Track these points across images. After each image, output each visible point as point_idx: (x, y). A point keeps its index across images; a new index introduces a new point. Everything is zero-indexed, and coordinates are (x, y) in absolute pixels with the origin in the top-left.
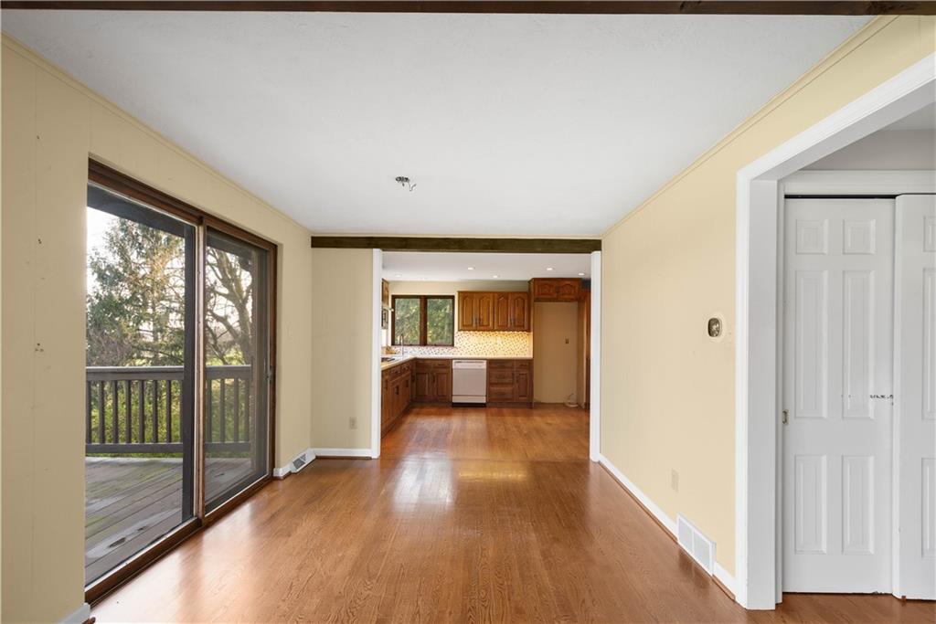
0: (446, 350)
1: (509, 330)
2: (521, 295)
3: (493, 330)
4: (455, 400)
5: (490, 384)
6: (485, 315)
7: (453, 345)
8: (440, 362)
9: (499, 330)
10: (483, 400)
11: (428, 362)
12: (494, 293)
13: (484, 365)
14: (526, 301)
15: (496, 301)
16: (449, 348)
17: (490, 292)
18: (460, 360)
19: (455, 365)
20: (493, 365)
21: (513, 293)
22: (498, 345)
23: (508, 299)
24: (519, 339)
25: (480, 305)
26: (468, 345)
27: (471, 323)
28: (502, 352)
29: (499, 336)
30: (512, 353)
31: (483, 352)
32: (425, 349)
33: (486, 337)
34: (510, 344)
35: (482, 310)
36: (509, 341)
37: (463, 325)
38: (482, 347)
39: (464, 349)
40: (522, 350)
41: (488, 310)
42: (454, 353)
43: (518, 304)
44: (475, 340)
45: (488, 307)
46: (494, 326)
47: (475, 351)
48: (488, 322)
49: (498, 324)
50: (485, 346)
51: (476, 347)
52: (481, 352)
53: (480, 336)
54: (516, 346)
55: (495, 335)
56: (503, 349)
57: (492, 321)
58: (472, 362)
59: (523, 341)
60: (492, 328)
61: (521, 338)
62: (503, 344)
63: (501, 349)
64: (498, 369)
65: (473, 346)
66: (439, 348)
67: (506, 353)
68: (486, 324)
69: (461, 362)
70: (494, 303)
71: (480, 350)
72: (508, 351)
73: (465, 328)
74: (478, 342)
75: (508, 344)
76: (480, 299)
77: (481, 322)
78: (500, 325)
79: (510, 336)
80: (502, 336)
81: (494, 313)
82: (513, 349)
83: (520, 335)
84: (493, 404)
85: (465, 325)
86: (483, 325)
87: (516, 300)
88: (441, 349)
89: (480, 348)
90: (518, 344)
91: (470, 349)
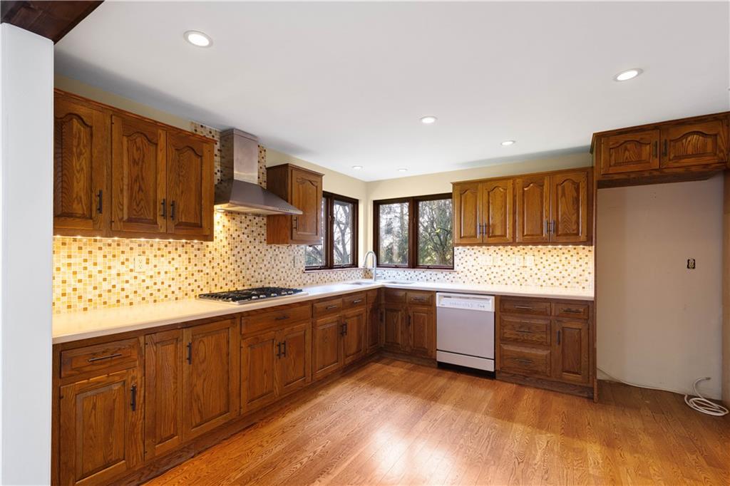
0: (440, 275)
1: (545, 243)
2: (571, 176)
3: (514, 243)
4: (442, 358)
5: (500, 339)
6: (499, 218)
7: (453, 269)
8: (420, 295)
9: (525, 243)
10: (489, 366)
12: (514, 178)
13: (489, 306)
14: (583, 185)
15: (519, 192)
16: (445, 272)
18: (452, 293)
19: (441, 302)
20: (507, 306)
21: (552, 174)
22: (528, 269)
23: (543, 186)
24: (569, 258)
25: (489, 202)
26: (475, 268)
27: (473, 231)
28: (536, 281)
29: (531, 253)
30: (557, 283)
31: (501, 279)
32: (412, 273)
33: (505, 255)
34: (551, 267)
35: (493, 210)
36: (549, 262)
37: (461, 238)
38: (498, 271)
39: (469, 274)
40: (576, 280)
41: (503, 209)
42: (453, 280)
43: (564, 194)
44: (486, 261)
45: (503, 204)
46: (514, 237)
47: (487, 278)
48: (503, 230)
49: (523, 232)
50: (504, 271)
51: (489, 272)
52: (497, 280)
53: (495, 254)
54: (564, 272)
55: (522, 252)
56: (538, 276)
57: (511, 227)
58: (468, 298)
59: (580, 263)
60: (511, 240)
61: (575, 258)
62: (538, 267)
63: (534, 276)
64: (517, 315)
65: (483, 270)
66: (430, 272)
67: (544, 284)
68: (499, 234)
69: (450, 297)
70: (514, 196)
71: (495, 277)
72: (547, 281)
73: (464, 241)
74: (491, 264)
75: (547, 267)
76: (489, 192)
77: (491, 231)
78: (527, 235)
79: (551, 253)
80: (536, 253)
81: (514, 213)
82: (559, 276)
83: (573, 252)
84: (508, 375)
85: (463, 237)
86: (495, 236)
87: (560, 188)
88: (435, 273)
89: (495, 273)
90: (570, 268)
91: (478, 275)
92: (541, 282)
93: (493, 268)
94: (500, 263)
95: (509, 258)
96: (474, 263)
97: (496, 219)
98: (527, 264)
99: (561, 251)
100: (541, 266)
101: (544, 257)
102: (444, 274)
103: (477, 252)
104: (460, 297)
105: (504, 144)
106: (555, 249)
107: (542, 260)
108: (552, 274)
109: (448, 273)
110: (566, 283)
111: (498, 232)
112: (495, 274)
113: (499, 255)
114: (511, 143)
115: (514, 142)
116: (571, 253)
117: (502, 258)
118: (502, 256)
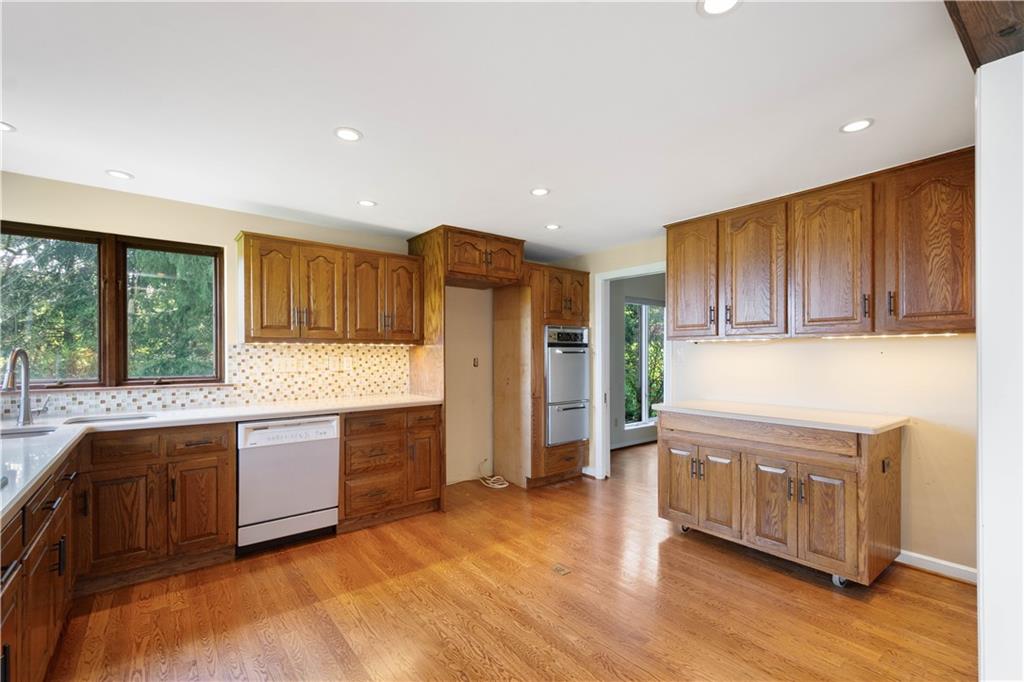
0: (197, 394)
2: (404, 263)
3: (342, 340)
4: (247, 537)
5: (347, 472)
6: (323, 304)
7: (219, 379)
8: (193, 437)
9: (355, 341)
10: (330, 519)
11: (147, 440)
12: (344, 250)
13: (333, 430)
15: (350, 270)
16: (207, 387)
17: (336, 248)
18: (261, 422)
19: (246, 440)
20: (357, 427)
21: (388, 256)
22: (345, 375)
23: (377, 268)
24: (389, 359)
25: (308, 277)
26: (267, 377)
27: (284, 320)
28: (355, 389)
29: (347, 353)
30: (377, 390)
31: (309, 392)
32: (122, 395)
33: (315, 356)
34: (371, 371)
35: (316, 288)
36: (369, 364)
37: (262, 327)
38: (305, 380)
39: (256, 388)
40: (396, 384)
41: (330, 291)
42: (226, 400)
43: (399, 284)
44: (286, 365)
45: (330, 283)
46: (345, 331)
47: (288, 392)
48: (330, 320)
49: (356, 325)
50: (313, 379)
51: (290, 381)
52: (303, 393)
53: (299, 355)
54: (384, 376)
55: (337, 351)
56: (357, 383)
57: (341, 318)
58: (299, 424)
59: (399, 364)
60: (341, 336)
61: (395, 358)
62: (357, 371)
63: (352, 383)
64: (367, 436)
65: (281, 379)
66: (174, 390)
67: (363, 392)
68: (326, 326)
69: (266, 428)
70: (345, 275)
71: (300, 389)
72: (367, 388)
73: (267, 334)
74: (294, 369)
75: (367, 371)
76: (308, 262)
77: (313, 320)
78: (360, 329)
79: (371, 353)
80: (354, 353)
81: (345, 298)
82: (379, 381)
83: (393, 352)
84: (352, 522)
85: (267, 327)
86: (318, 328)
87: (395, 275)
88: (184, 391)
89: (300, 383)
90: (389, 370)
91: (273, 388)
92: (360, 390)
93: (296, 375)
94: (307, 368)
95: (320, 360)
96: (264, 369)
97: (320, 305)
98: (344, 369)
99: (381, 351)
100: (359, 370)
101: (363, 357)
102: (206, 391)
103: (270, 351)
104: (286, 425)
105: (362, 203)
106: (375, 348)
107: (360, 362)
108: (373, 379)
109: (214, 389)
110: (386, 390)
111: (323, 322)
112: (300, 385)
113: (306, 356)
114: (372, 204)
115: (375, 204)
116: (391, 353)
117: (310, 360)
118: (310, 357)
